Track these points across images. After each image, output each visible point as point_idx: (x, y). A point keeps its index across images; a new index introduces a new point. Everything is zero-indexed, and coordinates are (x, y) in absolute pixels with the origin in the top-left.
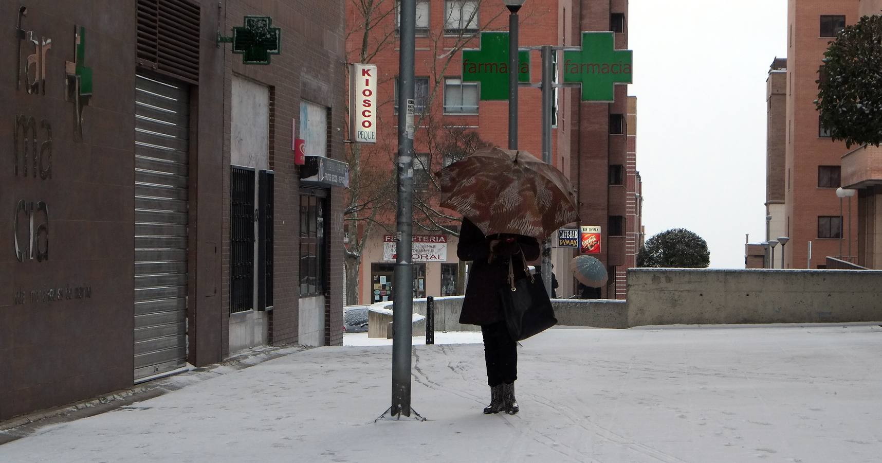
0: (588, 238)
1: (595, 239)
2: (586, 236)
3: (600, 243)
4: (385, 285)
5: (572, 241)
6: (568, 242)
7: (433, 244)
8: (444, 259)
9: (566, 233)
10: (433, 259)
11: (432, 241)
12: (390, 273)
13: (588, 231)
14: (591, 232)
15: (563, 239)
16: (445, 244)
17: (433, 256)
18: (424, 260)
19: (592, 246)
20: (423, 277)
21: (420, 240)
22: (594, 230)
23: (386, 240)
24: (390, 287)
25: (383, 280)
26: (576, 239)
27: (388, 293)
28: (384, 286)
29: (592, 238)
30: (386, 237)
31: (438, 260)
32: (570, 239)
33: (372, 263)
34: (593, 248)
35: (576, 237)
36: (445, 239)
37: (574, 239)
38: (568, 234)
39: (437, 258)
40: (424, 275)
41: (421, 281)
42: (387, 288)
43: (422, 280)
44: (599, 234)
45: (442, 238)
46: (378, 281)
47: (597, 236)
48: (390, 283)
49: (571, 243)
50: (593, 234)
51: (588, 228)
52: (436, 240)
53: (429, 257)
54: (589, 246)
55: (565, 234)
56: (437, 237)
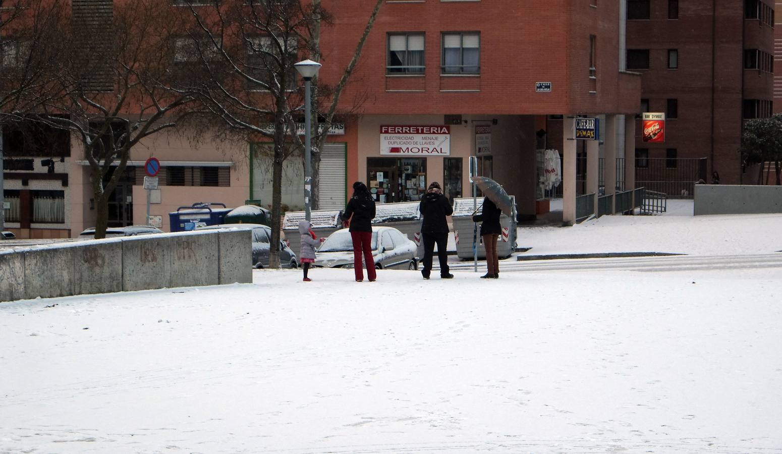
0: (650, 126)
1: (658, 127)
2: (648, 124)
3: (663, 131)
4: (383, 182)
5: (589, 132)
6: (584, 133)
7: (434, 136)
8: (447, 152)
9: (583, 122)
10: (435, 153)
11: (434, 133)
12: (386, 169)
13: (651, 118)
14: (654, 119)
15: (580, 129)
16: (448, 136)
17: (435, 150)
18: (425, 153)
19: (655, 134)
20: (424, 174)
21: (420, 132)
22: (658, 116)
23: (383, 131)
24: (388, 185)
25: (380, 177)
26: (592, 130)
27: (385, 192)
28: (381, 184)
29: (655, 126)
30: (383, 128)
31: (440, 154)
32: (586, 130)
33: (367, 158)
34: (656, 137)
35: (593, 127)
36: (448, 129)
37: (591, 130)
38: (585, 124)
39: (439, 151)
40: (425, 170)
41: (422, 178)
42: (385, 186)
43: (423, 176)
44: (664, 121)
45: (444, 128)
46: (375, 178)
47: (660, 123)
48: (388, 180)
49: (588, 134)
50: (656, 121)
51: (651, 114)
52: (437, 131)
53: (430, 151)
54: (651, 134)
55: (582, 124)
56: (439, 128)
